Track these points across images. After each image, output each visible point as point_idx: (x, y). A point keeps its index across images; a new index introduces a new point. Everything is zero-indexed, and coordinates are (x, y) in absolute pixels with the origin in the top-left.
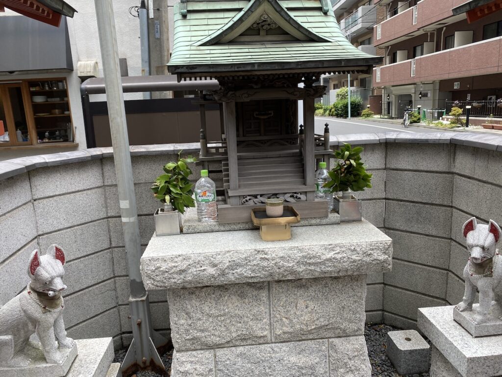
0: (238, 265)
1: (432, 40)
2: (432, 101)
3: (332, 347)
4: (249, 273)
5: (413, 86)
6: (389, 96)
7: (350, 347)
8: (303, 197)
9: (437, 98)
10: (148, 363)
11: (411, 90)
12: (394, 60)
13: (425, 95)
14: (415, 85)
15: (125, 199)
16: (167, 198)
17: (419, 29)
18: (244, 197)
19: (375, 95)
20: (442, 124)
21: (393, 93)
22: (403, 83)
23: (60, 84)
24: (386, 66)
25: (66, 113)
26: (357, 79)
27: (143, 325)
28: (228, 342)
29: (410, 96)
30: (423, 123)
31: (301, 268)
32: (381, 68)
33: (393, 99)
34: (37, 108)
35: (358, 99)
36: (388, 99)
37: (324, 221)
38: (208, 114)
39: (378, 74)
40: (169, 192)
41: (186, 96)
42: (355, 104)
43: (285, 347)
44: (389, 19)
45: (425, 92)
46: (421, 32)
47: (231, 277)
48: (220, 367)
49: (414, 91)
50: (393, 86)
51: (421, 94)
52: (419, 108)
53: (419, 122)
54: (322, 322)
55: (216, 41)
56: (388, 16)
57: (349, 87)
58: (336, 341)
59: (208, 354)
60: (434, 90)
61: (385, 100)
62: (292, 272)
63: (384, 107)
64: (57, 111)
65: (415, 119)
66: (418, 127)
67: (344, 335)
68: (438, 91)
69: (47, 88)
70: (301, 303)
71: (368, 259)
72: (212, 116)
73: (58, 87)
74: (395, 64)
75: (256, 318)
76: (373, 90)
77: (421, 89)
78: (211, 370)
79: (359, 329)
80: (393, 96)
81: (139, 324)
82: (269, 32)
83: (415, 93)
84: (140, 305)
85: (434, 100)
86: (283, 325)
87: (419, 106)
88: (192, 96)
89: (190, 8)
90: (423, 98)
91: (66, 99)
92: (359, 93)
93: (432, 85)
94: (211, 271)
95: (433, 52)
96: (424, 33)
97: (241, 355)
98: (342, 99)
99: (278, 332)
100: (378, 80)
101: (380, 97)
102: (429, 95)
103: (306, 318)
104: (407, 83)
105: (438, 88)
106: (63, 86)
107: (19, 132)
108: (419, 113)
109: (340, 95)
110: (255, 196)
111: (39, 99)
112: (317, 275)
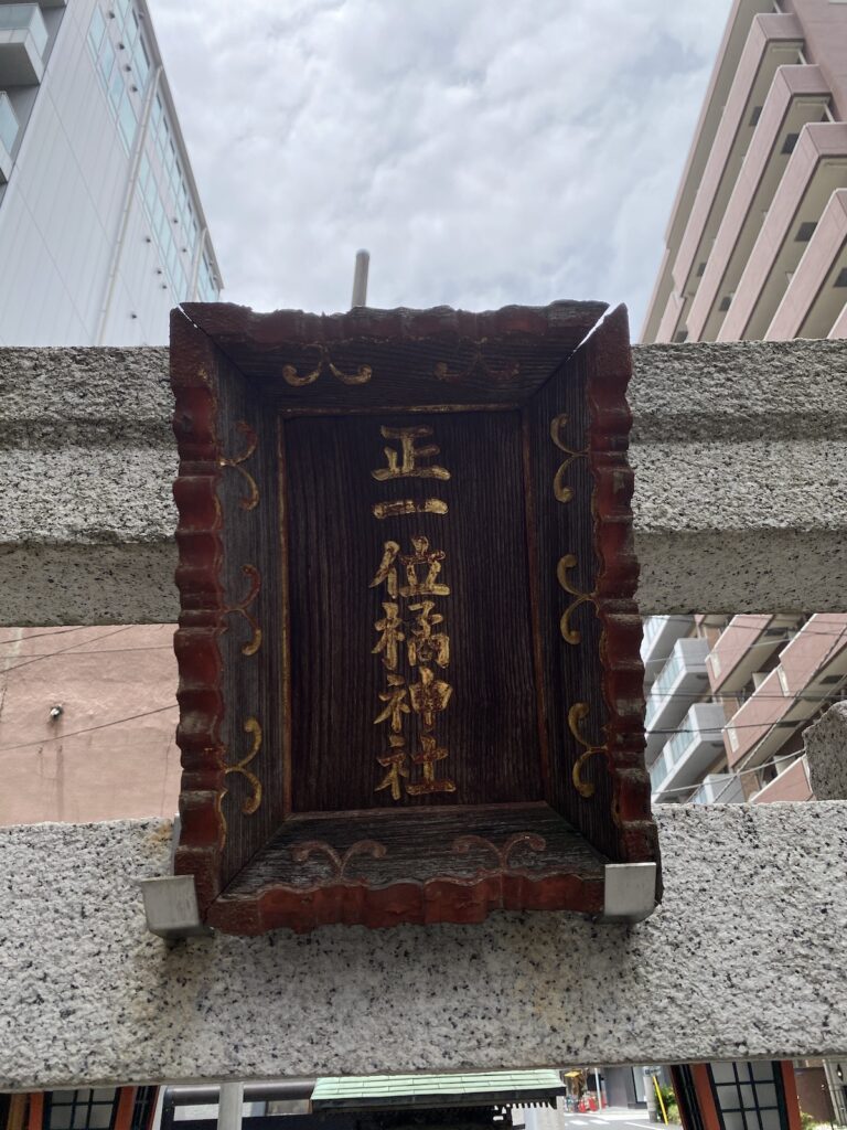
36: (841, 1078)
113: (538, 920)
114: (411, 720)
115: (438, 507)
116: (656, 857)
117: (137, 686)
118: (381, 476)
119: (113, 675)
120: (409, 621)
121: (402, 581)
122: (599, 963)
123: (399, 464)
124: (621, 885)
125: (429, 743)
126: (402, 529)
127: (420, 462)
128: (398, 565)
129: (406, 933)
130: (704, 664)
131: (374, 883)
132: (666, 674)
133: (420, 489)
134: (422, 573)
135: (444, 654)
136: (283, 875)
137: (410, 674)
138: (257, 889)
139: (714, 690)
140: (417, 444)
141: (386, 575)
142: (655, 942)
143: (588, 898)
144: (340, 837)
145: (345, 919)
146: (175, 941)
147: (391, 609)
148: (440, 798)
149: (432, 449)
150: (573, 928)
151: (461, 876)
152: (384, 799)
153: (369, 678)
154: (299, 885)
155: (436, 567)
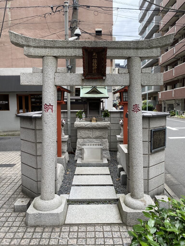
0: (88, 125)
1: (181, 82)
2: (181, 107)
3: (102, 140)
4: (89, 126)
5: (174, 101)
6: (165, 104)
7: (105, 140)
8: (99, 117)
9: (183, 106)
10: (70, 152)
11: (173, 102)
12: (166, 90)
13: (179, 105)
14: (175, 100)
15: (69, 119)
16: (78, 116)
17: (175, 78)
18: (89, 116)
19: (160, 104)
20: (182, 116)
21: (167, 103)
22: (169, 99)
23: (40, 96)
24: (163, 92)
25: (41, 104)
26: (152, 97)
27: (70, 144)
28: (86, 138)
29: (173, 105)
30: (176, 116)
31: (97, 126)
32: (161, 93)
33: (166, 106)
34: (32, 103)
35: (152, 105)
36: (165, 106)
37: (102, 121)
38: (85, 105)
39: (160, 95)
40: (78, 115)
41: (79, 101)
42: (150, 107)
43: (94, 139)
44: (165, 72)
45: (179, 103)
46: (176, 79)
47: (87, 126)
48: (84, 142)
49: (174, 103)
50: (166, 100)
51: (177, 104)
52: (175, 110)
53: (174, 116)
54: (100, 135)
55: (87, 93)
56: (165, 71)
57: (147, 100)
58: (103, 139)
59: (83, 139)
60: (182, 103)
61: (163, 106)
62: (96, 126)
63: (163, 109)
64: (38, 104)
65: (173, 114)
66: (173, 117)
67: (104, 138)
68: (183, 103)
69: (36, 97)
70: (97, 132)
71: (106, 125)
72: (86, 105)
73: (39, 96)
74: (167, 91)
75: (90, 134)
76: (159, 102)
77: (177, 102)
78: (83, 142)
79: (106, 138)
80: (166, 105)
81: (69, 144)
82: (95, 92)
83: (175, 104)
84: (70, 140)
85: (182, 107)
86: (94, 135)
87: (174, 109)
88: (81, 101)
89: (83, 87)
90: (178, 106)
91: (41, 100)
92: (152, 103)
93: (181, 101)
94: (84, 125)
95: (181, 87)
96: (177, 79)
97: (87, 140)
98: (145, 105)
99: (94, 137)
100: (160, 98)
101: (161, 105)
102: (180, 105)
103: (98, 134)
104: (171, 99)
105: (183, 102)
106: (41, 97)
107: (26, 110)
108: (175, 112)
109: (144, 103)
110: (91, 116)
111: (33, 100)
112: (99, 127)
113: (100, 79)
114: (94, 69)
115: (96, 57)
116: (106, 77)
117: (37, 31)
118: (93, 55)
119: (31, 28)
120: (94, 64)
121: (94, 61)
122: (103, 81)
123: (94, 54)
124: (104, 78)
125: (95, 70)
126: (94, 58)
127: (95, 54)
128: (94, 60)
129: (94, 80)
130: (159, 23)
131: (92, 77)
132: (150, 25)
133: (95, 56)
134: (95, 61)
135: (96, 66)
136: (88, 77)
137: (94, 67)
138: (87, 77)
139: (160, 30)
140: (95, 53)
141: (93, 61)
142: (106, 80)
143: (102, 78)
144: (91, 75)
145: (91, 79)
146: (83, 79)
147: (93, 63)
148: (96, 73)
149: (96, 54)
150: (102, 80)
151: (97, 77)
152: (93, 73)
153: (92, 67)
154: (89, 77)
155: (96, 61)
